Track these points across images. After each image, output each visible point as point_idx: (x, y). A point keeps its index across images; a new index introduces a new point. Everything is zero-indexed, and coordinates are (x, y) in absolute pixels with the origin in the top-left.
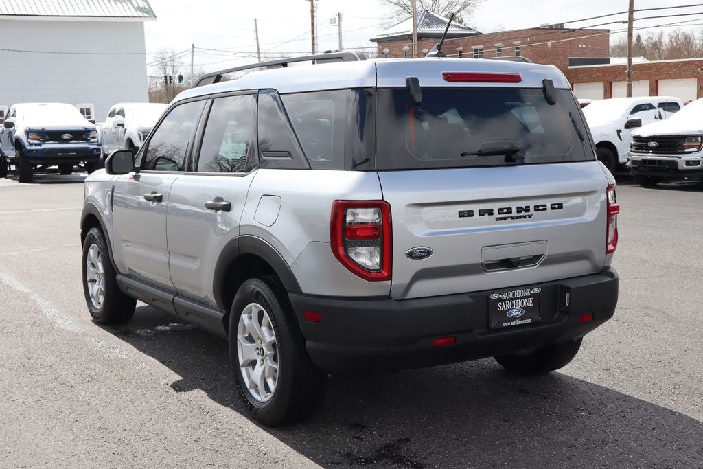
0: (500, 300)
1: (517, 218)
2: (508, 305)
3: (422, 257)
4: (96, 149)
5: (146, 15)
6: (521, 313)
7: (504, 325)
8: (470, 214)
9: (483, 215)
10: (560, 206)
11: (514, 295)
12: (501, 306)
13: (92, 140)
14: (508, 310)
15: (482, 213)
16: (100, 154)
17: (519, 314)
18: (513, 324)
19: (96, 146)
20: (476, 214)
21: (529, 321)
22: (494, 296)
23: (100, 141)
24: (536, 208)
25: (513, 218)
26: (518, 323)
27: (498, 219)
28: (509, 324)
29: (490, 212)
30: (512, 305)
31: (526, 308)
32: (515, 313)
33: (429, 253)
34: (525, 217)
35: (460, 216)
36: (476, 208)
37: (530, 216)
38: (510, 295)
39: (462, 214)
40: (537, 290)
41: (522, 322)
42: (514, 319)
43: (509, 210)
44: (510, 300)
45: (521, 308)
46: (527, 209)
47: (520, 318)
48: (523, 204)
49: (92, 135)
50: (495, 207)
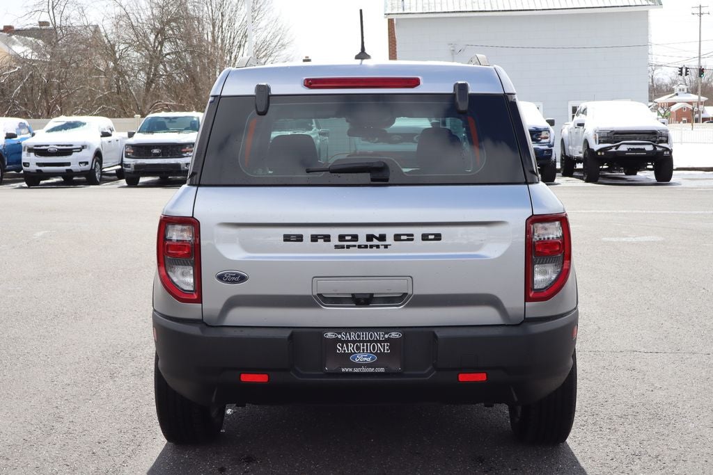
0: (337, 340)
1: (366, 247)
2: (351, 348)
3: (234, 282)
4: (547, 150)
5: (650, 3)
6: (372, 359)
7: (343, 370)
8: (299, 238)
9: (317, 241)
10: (438, 237)
11: (359, 336)
12: (342, 347)
13: (543, 141)
14: (351, 354)
15: (314, 238)
16: (551, 156)
17: (369, 360)
18: (356, 370)
19: (546, 147)
20: (307, 238)
21: (382, 370)
22: (330, 335)
23: (552, 141)
24: (397, 238)
25: (360, 247)
26: (364, 370)
27: (337, 247)
28: (351, 370)
29: (327, 238)
30: (358, 348)
31: (380, 355)
32: (361, 358)
33: (243, 279)
34: (378, 247)
35: (285, 240)
36: (307, 233)
37: (386, 247)
38: (353, 336)
39: (287, 238)
40: (394, 335)
41: (372, 370)
42: (359, 365)
43: (355, 238)
44: (354, 342)
45: (371, 353)
46: (382, 238)
47: (368, 365)
48: (377, 232)
49: (544, 134)
50: (334, 233)
